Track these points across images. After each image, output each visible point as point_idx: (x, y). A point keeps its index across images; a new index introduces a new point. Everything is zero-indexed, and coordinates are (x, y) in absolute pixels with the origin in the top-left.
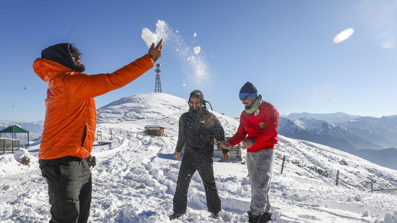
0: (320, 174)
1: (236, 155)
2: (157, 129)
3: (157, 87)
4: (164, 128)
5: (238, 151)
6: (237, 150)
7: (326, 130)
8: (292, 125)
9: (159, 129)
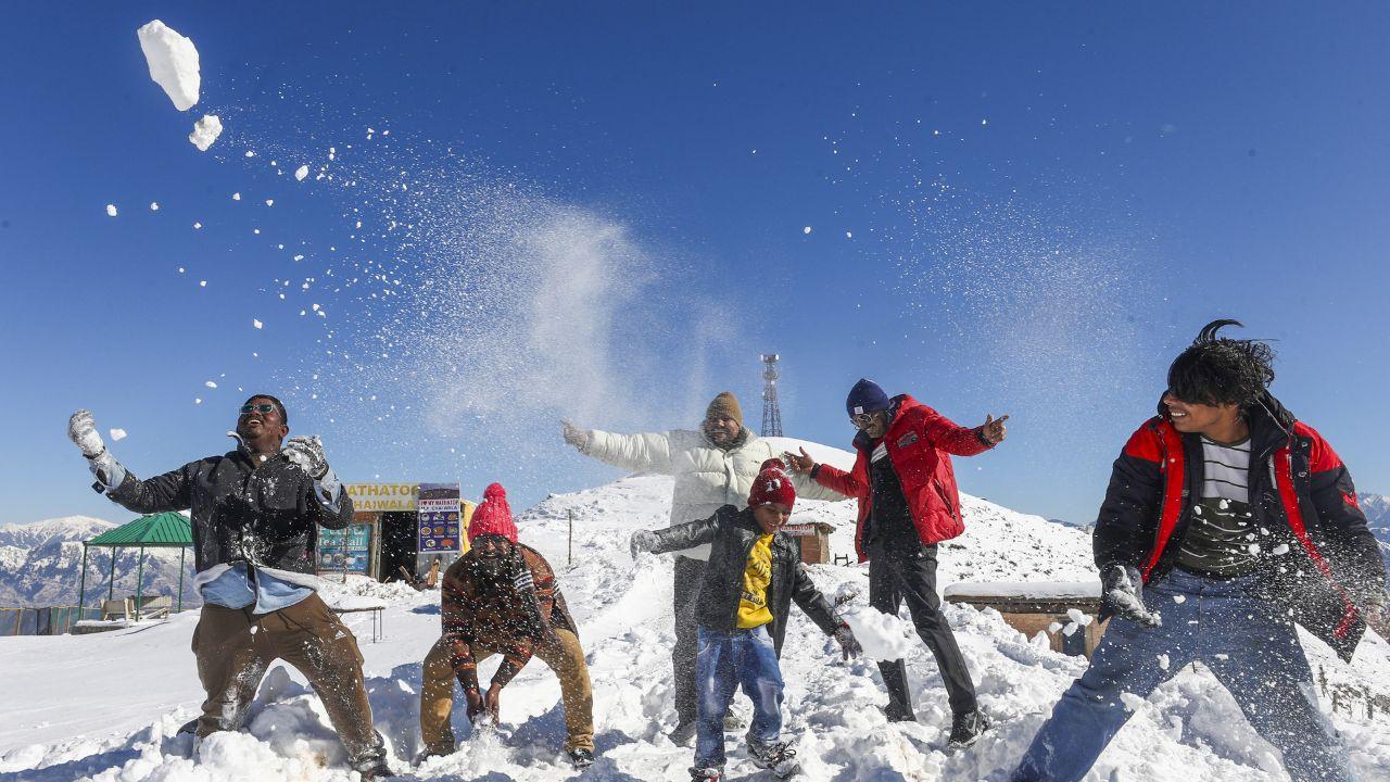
2: (803, 531)
3: (769, 424)
9: (812, 531)
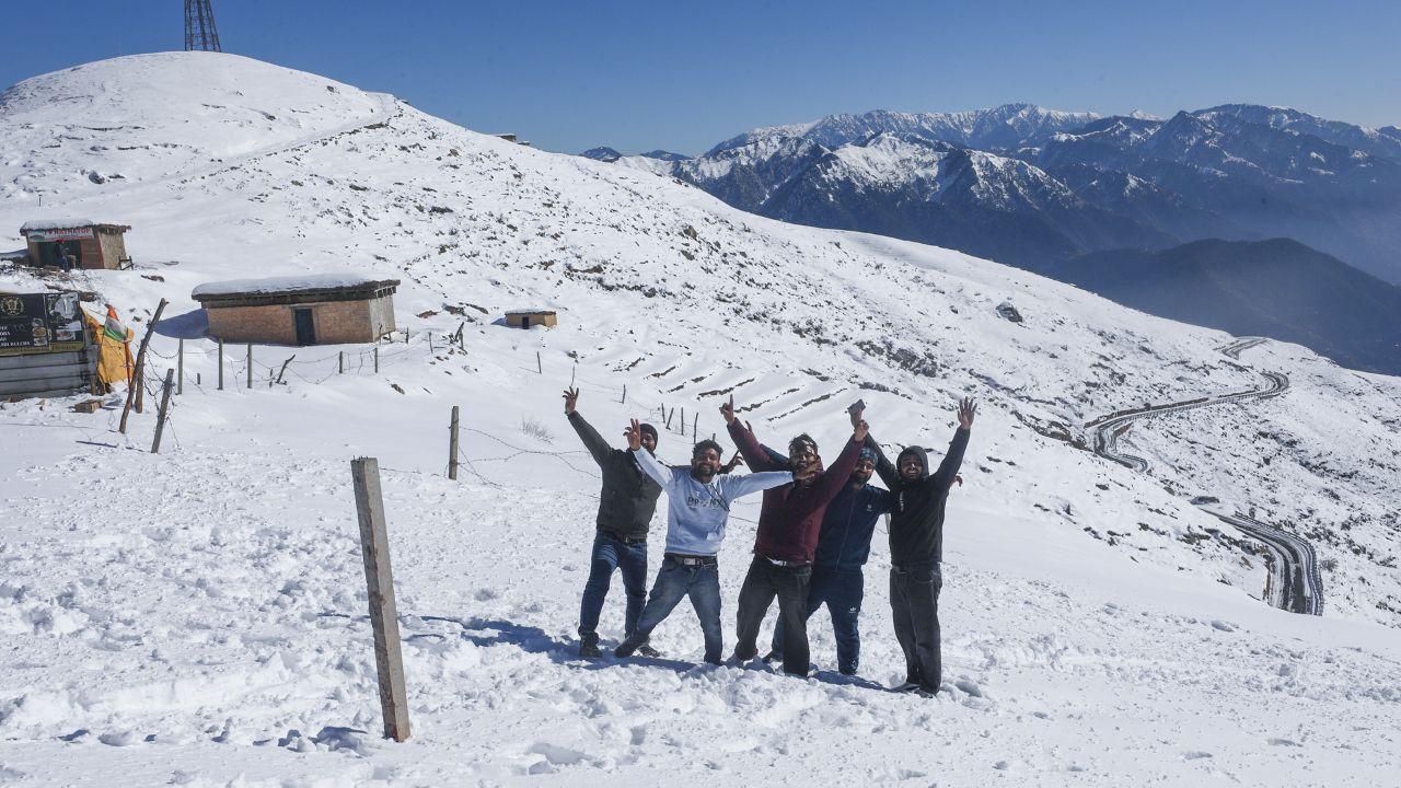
0: (907, 366)
1: (76, 369)
2: (81, 234)
3: (195, 24)
4: (124, 229)
5: (83, 351)
6: (79, 346)
7: (963, 180)
8: (830, 167)
9: (90, 233)
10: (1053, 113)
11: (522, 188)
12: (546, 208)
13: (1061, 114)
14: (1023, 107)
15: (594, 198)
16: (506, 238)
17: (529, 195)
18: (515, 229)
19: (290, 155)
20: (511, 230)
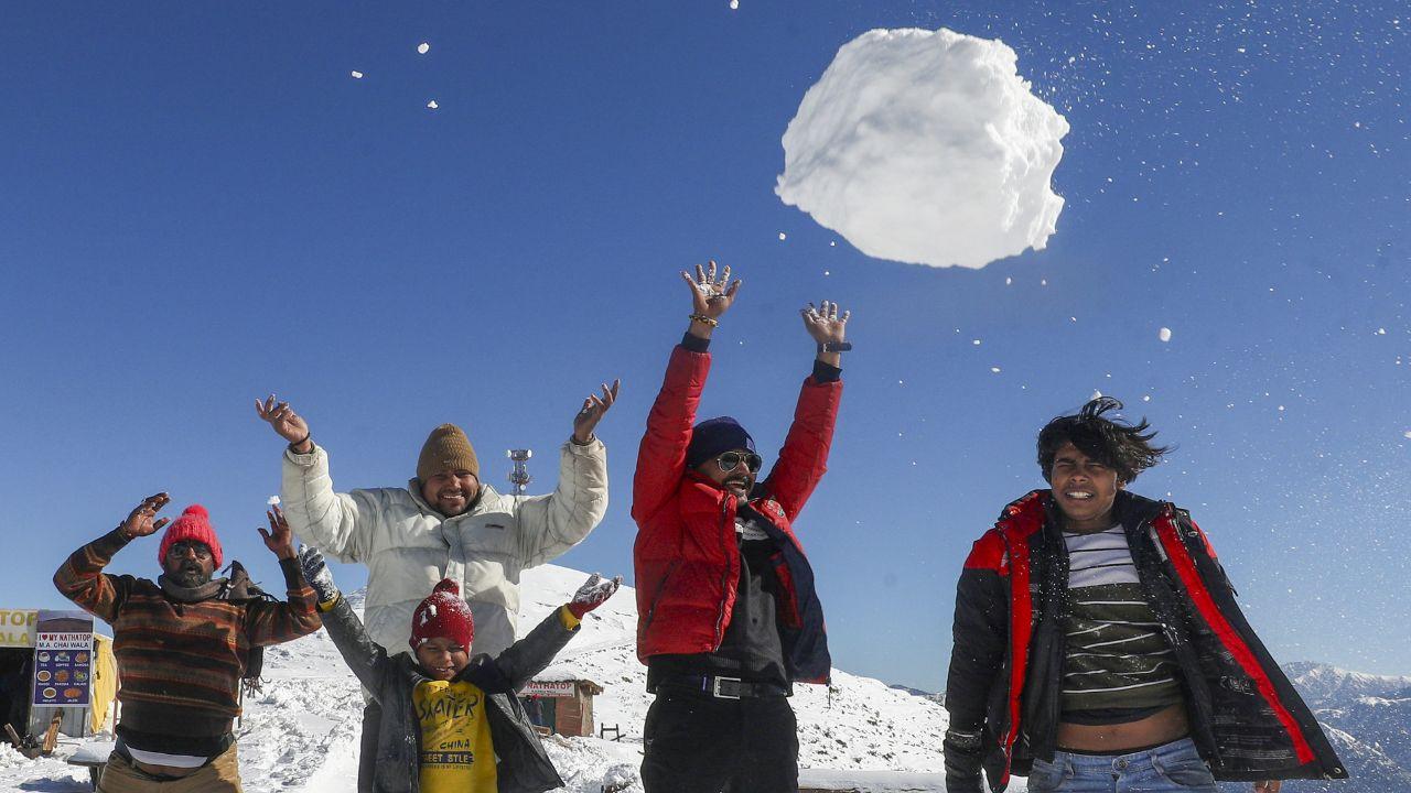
2: (559, 691)
9: (571, 690)
10: (1354, 674)
11: (844, 703)
12: (871, 726)
13: (1365, 676)
14: (1313, 666)
15: (910, 720)
16: (837, 753)
17: (852, 711)
18: (844, 745)
19: (617, 653)
20: (840, 746)
